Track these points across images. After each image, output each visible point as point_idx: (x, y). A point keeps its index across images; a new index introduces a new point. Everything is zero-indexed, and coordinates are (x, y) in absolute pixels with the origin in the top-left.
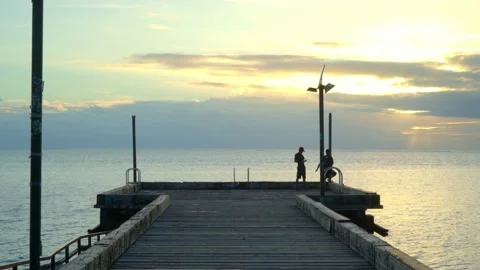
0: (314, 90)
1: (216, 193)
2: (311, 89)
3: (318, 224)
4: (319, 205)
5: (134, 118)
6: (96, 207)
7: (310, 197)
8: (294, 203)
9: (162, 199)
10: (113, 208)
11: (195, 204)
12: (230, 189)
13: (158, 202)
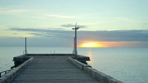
0: (74, 29)
1: (46, 57)
2: (73, 29)
3: (77, 66)
4: (76, 60)
5: (26, 38)
6: (13, 61)
7: (72, 58)
8: (67, 59)
9: (31, 59)
10: (18, 61)
11: (41, 60)
12: (50, 55)
13: (30, 60)
